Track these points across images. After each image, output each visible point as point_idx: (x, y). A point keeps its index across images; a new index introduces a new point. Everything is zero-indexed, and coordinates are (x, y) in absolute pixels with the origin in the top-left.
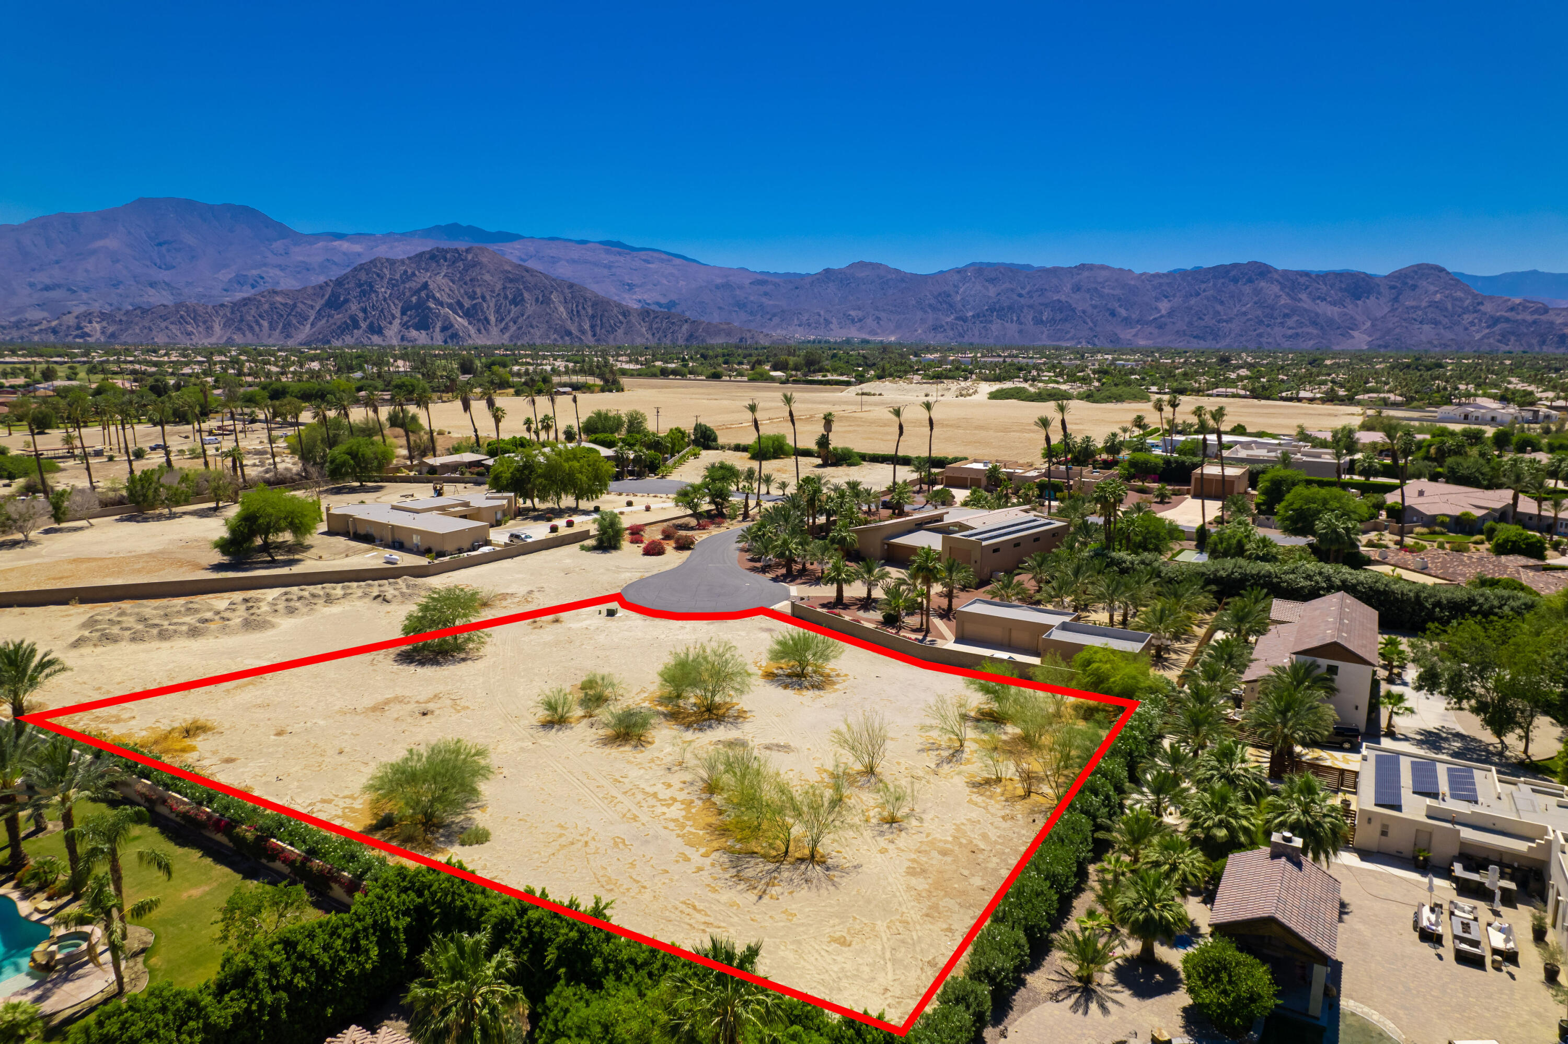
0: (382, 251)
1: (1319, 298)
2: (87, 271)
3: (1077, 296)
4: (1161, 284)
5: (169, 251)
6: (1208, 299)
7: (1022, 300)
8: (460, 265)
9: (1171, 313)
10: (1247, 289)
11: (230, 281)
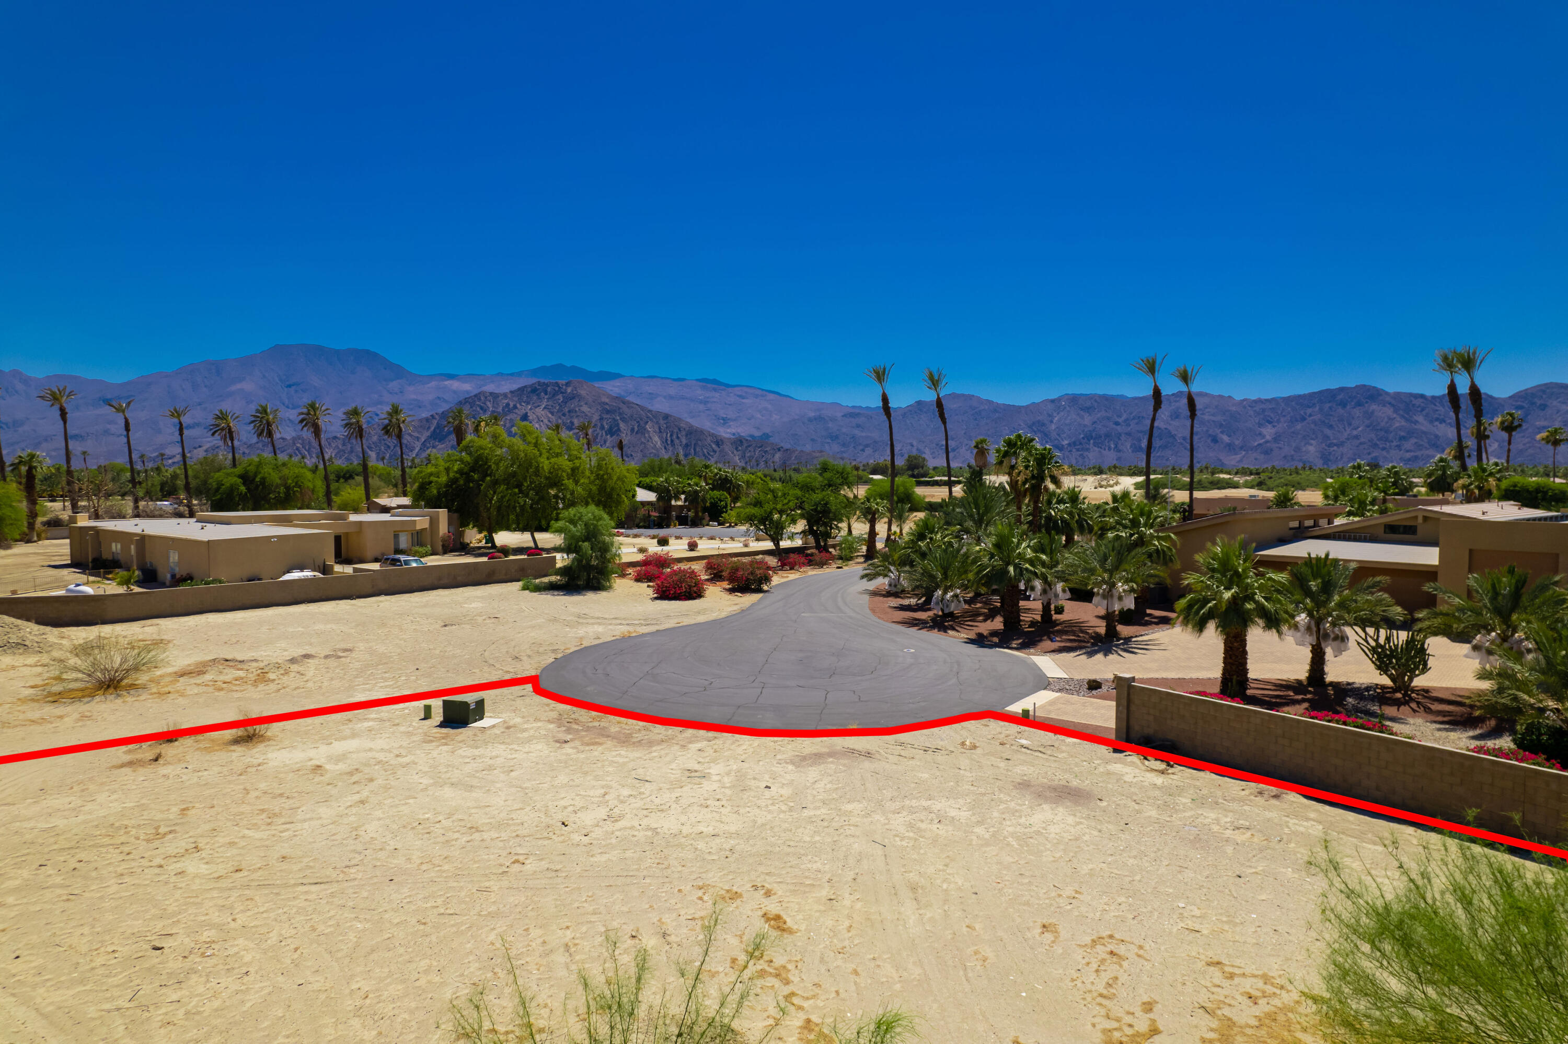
0: (490, 388)
1: (1437, 419)
3: (1176, 423)
4: (1264, 410)
5: (296, 391)
6: (1314, 422)
7: (1119, 428)
8: (560, 397)
9: (1277, 439)
10: (1357, 412)
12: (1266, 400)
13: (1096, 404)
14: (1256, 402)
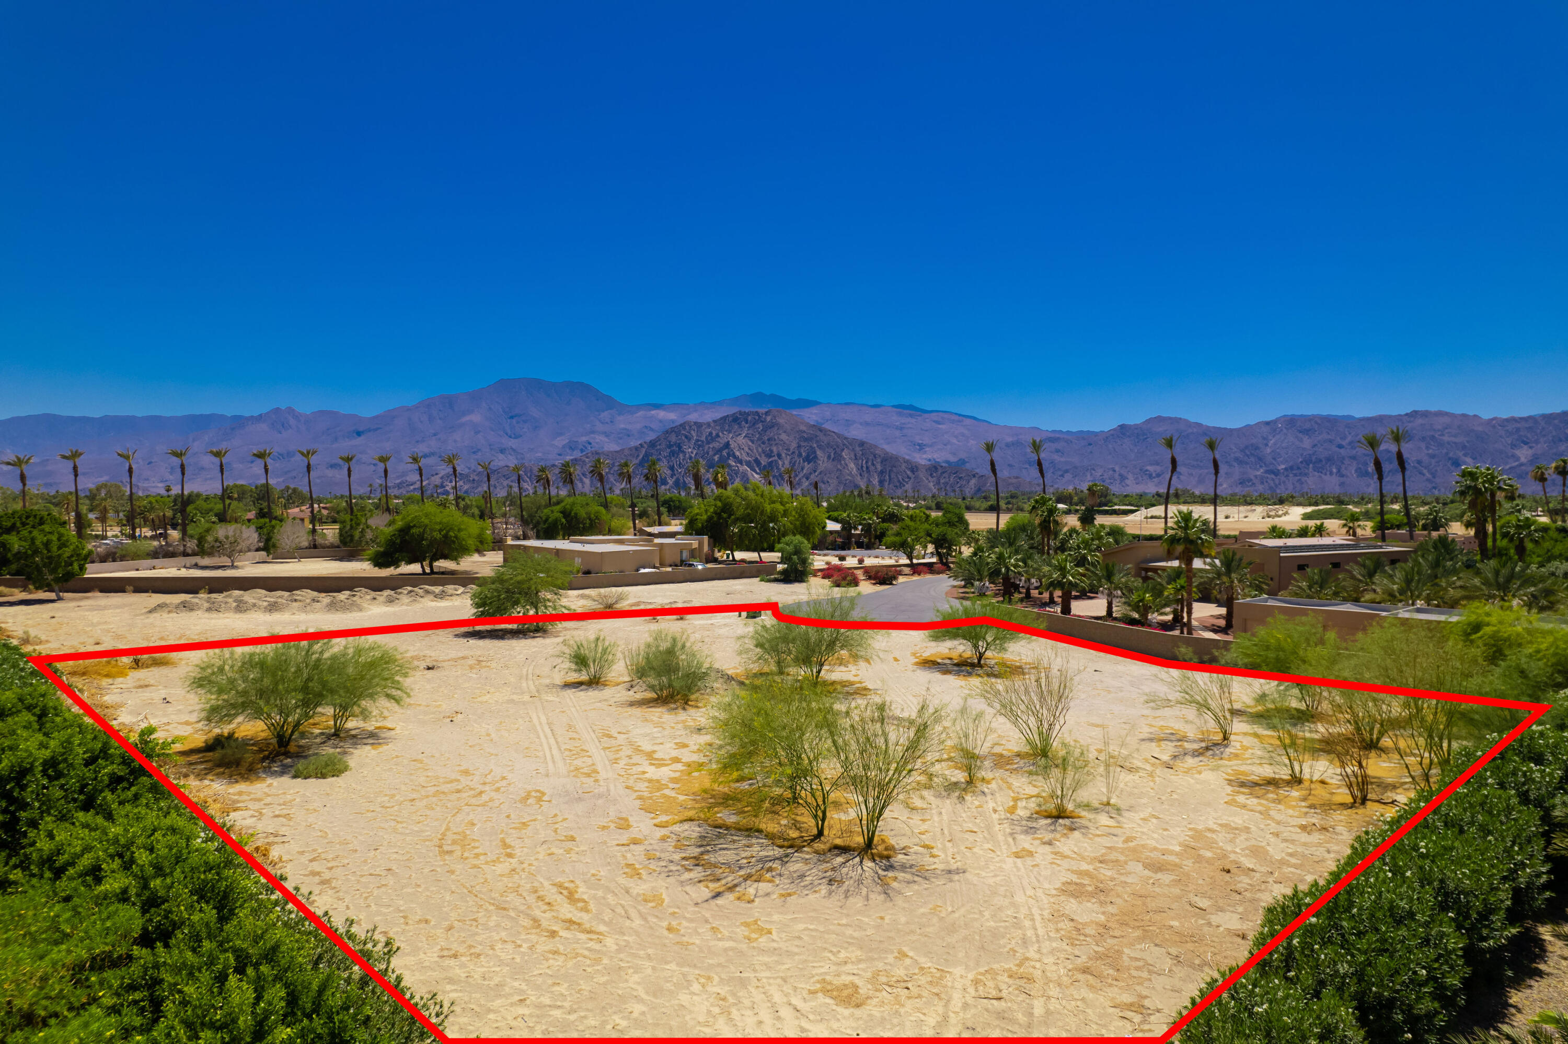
0: (693, 417)
2: (455, 441)
4: (1518, 430)
5: (518, 423)
7: (1342, 451)
8: (760, 426)
9: (1534, 461)
11: (564, 447)
12: (1522, 419)
13: (1316, 427)
14: (1507, 420)
